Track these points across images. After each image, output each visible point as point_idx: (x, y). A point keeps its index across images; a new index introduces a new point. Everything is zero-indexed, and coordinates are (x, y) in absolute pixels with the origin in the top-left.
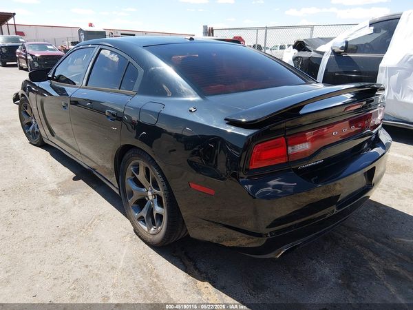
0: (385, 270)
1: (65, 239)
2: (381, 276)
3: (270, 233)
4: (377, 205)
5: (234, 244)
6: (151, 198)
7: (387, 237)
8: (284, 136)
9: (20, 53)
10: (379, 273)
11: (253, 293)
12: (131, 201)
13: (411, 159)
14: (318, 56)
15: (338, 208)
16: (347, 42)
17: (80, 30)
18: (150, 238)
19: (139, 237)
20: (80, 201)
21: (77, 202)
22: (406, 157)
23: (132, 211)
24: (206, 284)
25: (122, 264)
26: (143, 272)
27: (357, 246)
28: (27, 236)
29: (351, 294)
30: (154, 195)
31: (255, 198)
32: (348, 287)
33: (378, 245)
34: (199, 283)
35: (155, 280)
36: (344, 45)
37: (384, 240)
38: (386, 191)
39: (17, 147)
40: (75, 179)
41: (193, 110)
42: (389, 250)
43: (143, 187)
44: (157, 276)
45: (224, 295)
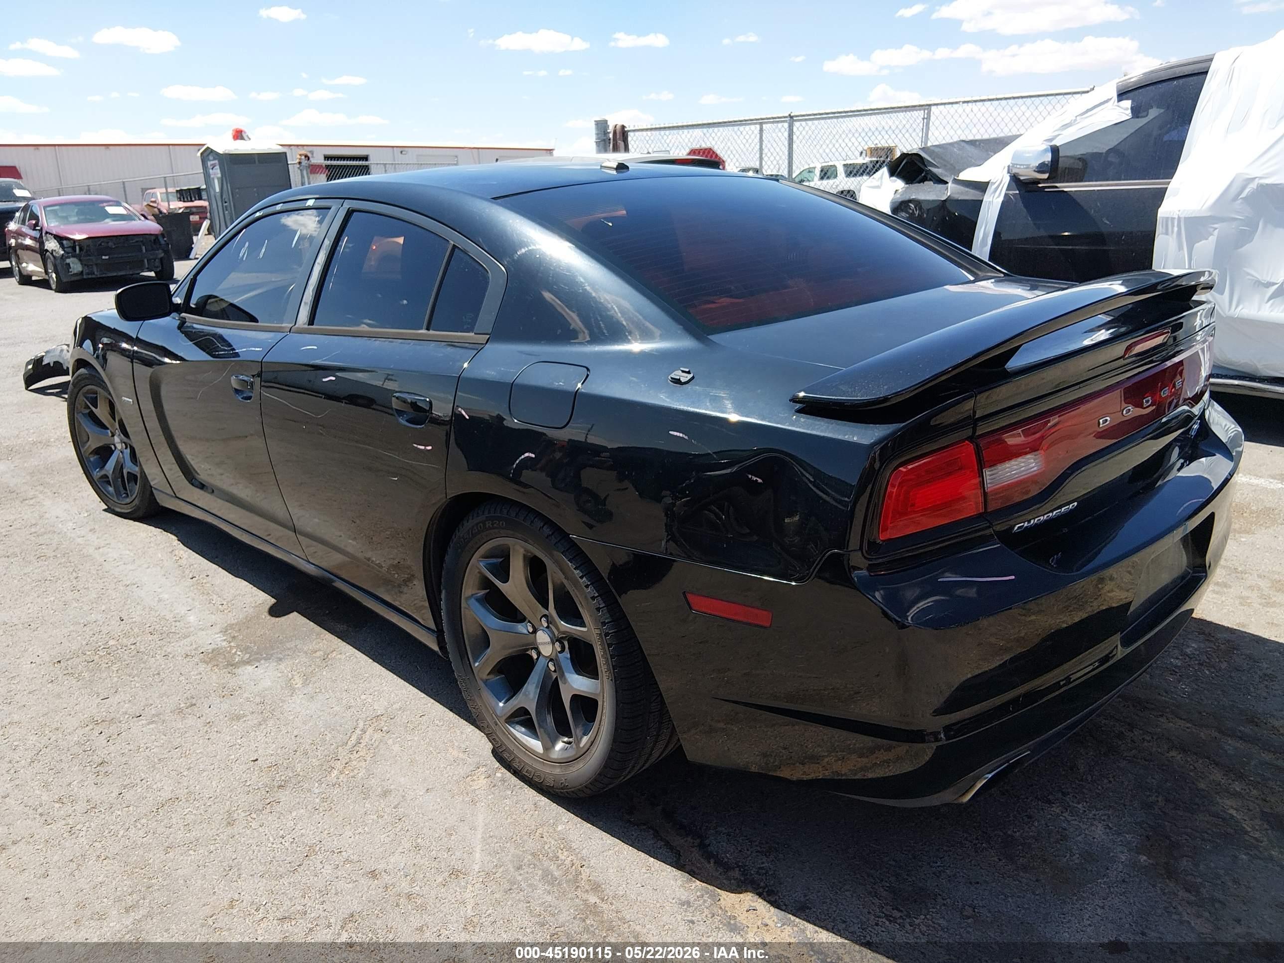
0: (1265, 816)
1: (284, 796)
2: (1257, 835)
3: (947, 729)
4: (1208, 629)
5: (815, 772)
6: (547, 650)
7: (1252, 720)
8: (971, 439)
9: (19, 234)
10: (1253, 828)
11: (896, 914)
12: (482, 665)
13: (1277, 485)
14: (970, 194)
15: (1126, 643)
16: (1055, 150)
17: (208, 154)
18: (552, 773)
19: (516, 773)
20: (306, 680)
21: (298, 682)
22: (1261, 482)
23: (487, 696)
24: (749, 899)
25: (478, 859)
26: (551, 880)
27: (1173, 753)
28: (166, 795)
29: (1182, 894)
30: (560, 640)
31: (903, 626)
32: (1171, 873)
33: (1231, 745)
34: (728, 898)
35: (593, 899)
36: (1048, 158)
37: (1247, 729)
38: (1225, 585)
39: (70, 525)
40: (274, 612)
41: (684, 378)
42: (1267, 757)
43: (522, 619)
44: (596, 888)
45: (810, 927)
